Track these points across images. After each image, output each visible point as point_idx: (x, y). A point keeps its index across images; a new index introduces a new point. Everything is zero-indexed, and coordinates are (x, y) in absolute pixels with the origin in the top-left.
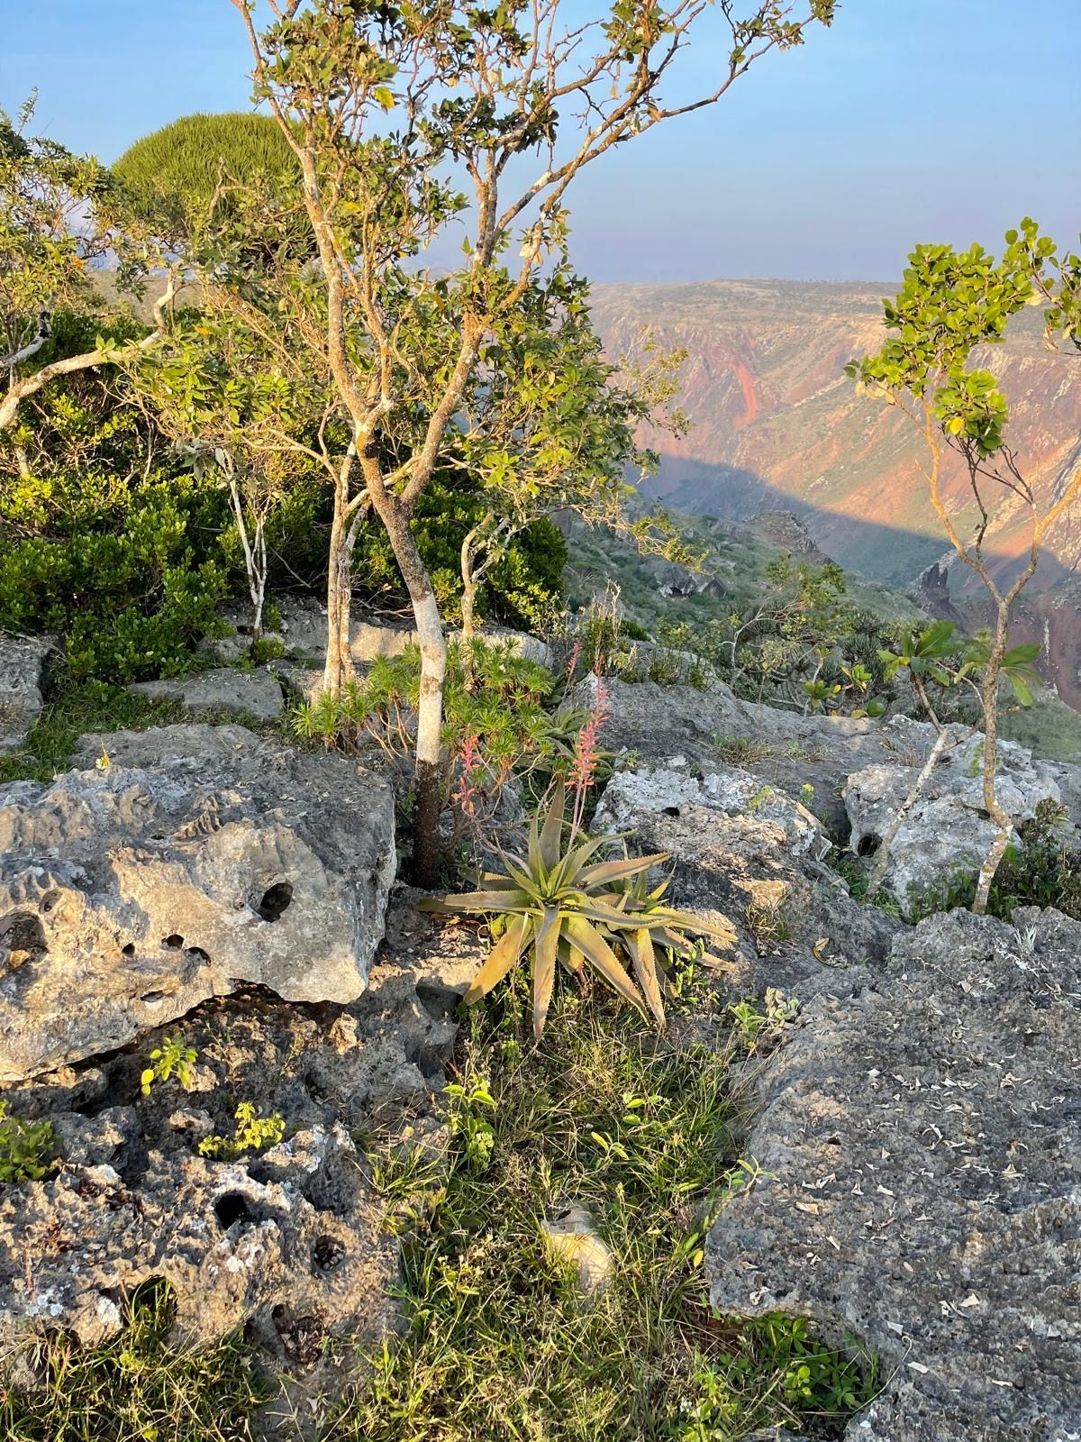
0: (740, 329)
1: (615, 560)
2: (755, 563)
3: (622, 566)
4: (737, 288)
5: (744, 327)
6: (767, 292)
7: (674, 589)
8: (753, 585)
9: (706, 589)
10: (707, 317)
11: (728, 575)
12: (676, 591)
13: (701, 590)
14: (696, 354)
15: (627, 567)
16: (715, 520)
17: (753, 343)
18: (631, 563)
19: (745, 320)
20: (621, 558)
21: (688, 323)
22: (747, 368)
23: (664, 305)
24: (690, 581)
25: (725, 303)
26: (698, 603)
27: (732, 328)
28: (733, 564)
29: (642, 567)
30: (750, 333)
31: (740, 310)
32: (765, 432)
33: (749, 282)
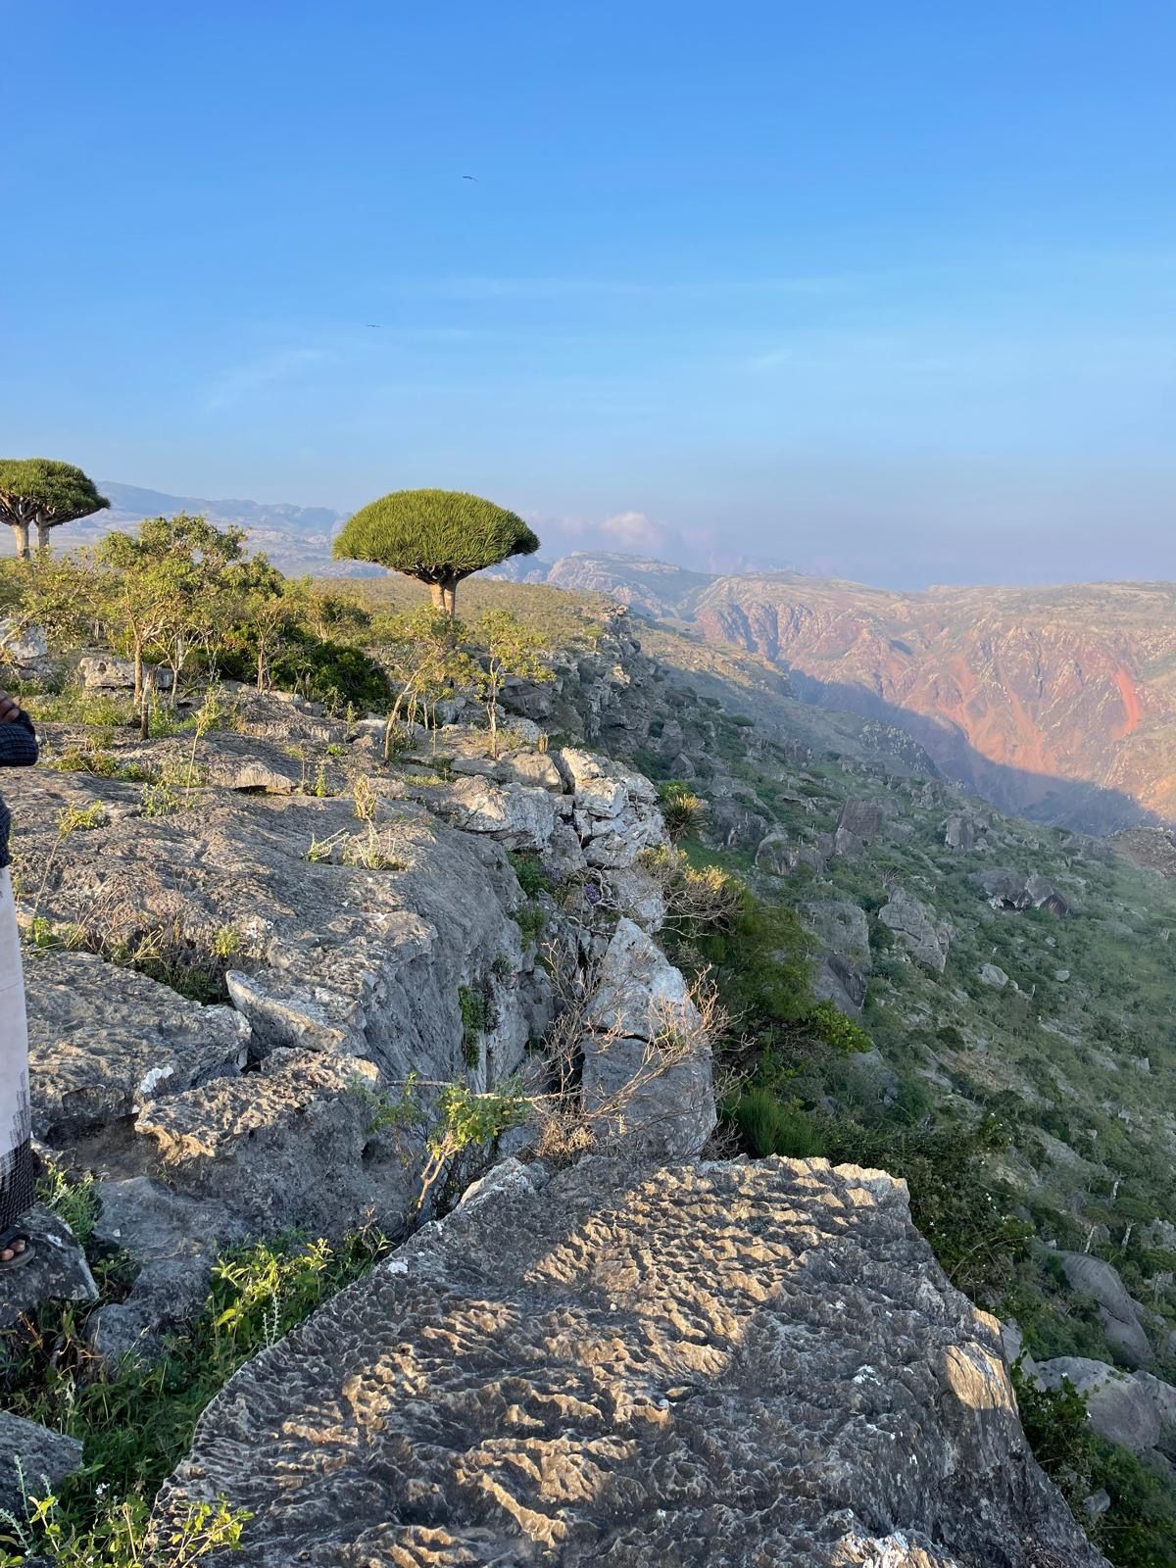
0: (1120, 633)
1: (940, 867)
2: (1113, 883)
3: (948, 874)
4: (1116, 590)
5: (1126, 631)
6: (1153, 595)
7: (1006, 902)
8: (1107, 905)
9: (1044, 905)
10: (1079, 619)
11: (1076, 892)
12: (1008, 904)
13: (1038, 905)
14: (1066, 658)
15: (953, 875)
16: (1068, 833)
17: (1134, 648)
18: (959, 870)
19: (1126, 623)
20: (947, 864)
21: (1058, 626)
22: (1128, 674)
23: (1031, 607)
24: (1025, 894)
25: (1102, 606)
26: (1033, 919)
27: (1109, 632)
28: (1084, 882)
29: (970, 876)
30: (1131, 636)
31: (1119, 613)
32: (1149, 743)
33: (1132, 585)
